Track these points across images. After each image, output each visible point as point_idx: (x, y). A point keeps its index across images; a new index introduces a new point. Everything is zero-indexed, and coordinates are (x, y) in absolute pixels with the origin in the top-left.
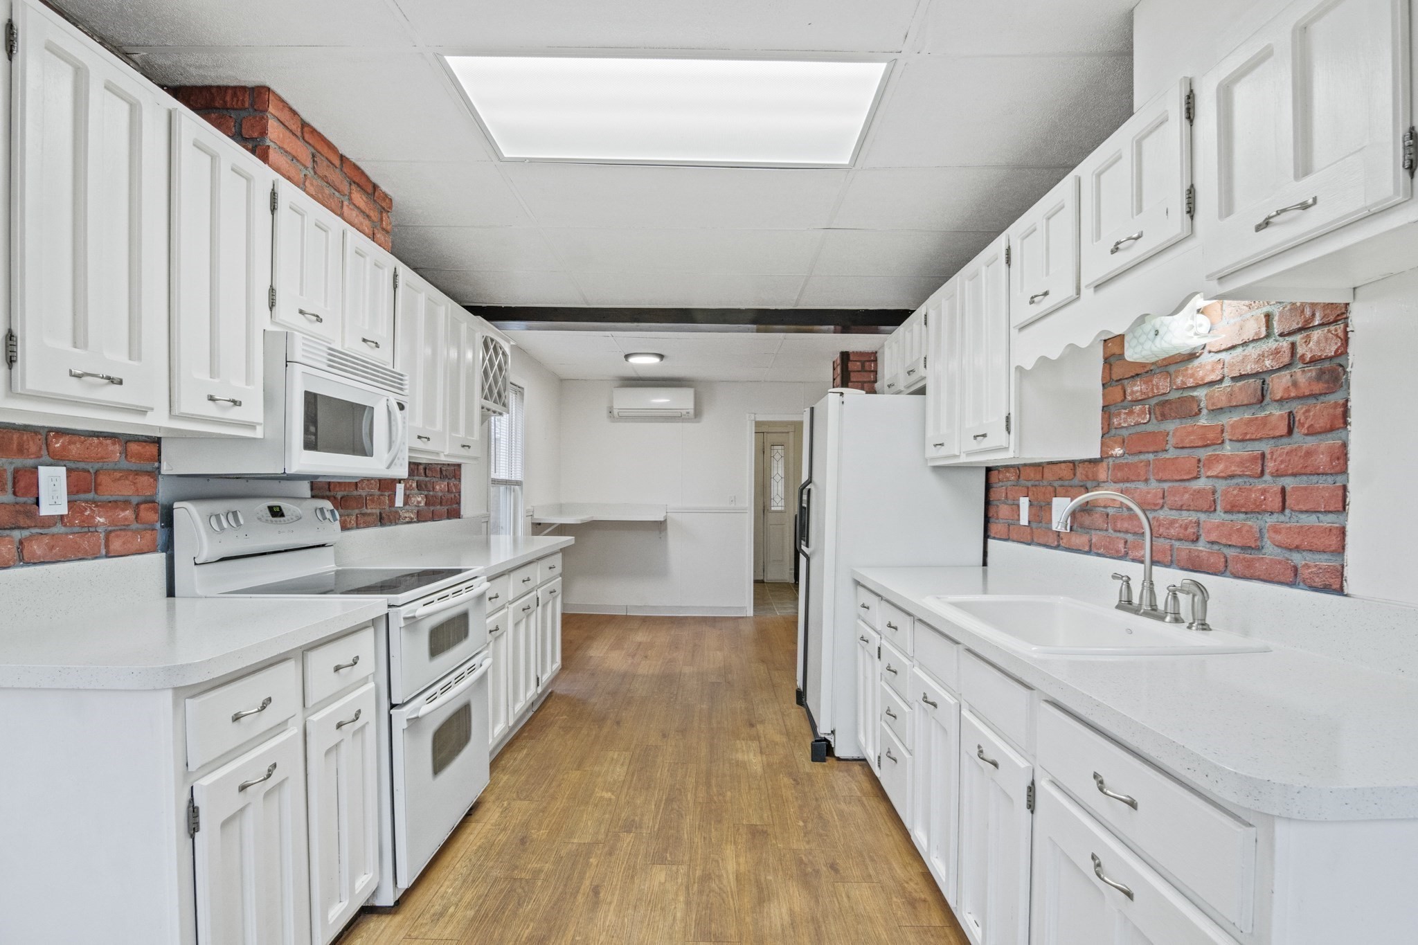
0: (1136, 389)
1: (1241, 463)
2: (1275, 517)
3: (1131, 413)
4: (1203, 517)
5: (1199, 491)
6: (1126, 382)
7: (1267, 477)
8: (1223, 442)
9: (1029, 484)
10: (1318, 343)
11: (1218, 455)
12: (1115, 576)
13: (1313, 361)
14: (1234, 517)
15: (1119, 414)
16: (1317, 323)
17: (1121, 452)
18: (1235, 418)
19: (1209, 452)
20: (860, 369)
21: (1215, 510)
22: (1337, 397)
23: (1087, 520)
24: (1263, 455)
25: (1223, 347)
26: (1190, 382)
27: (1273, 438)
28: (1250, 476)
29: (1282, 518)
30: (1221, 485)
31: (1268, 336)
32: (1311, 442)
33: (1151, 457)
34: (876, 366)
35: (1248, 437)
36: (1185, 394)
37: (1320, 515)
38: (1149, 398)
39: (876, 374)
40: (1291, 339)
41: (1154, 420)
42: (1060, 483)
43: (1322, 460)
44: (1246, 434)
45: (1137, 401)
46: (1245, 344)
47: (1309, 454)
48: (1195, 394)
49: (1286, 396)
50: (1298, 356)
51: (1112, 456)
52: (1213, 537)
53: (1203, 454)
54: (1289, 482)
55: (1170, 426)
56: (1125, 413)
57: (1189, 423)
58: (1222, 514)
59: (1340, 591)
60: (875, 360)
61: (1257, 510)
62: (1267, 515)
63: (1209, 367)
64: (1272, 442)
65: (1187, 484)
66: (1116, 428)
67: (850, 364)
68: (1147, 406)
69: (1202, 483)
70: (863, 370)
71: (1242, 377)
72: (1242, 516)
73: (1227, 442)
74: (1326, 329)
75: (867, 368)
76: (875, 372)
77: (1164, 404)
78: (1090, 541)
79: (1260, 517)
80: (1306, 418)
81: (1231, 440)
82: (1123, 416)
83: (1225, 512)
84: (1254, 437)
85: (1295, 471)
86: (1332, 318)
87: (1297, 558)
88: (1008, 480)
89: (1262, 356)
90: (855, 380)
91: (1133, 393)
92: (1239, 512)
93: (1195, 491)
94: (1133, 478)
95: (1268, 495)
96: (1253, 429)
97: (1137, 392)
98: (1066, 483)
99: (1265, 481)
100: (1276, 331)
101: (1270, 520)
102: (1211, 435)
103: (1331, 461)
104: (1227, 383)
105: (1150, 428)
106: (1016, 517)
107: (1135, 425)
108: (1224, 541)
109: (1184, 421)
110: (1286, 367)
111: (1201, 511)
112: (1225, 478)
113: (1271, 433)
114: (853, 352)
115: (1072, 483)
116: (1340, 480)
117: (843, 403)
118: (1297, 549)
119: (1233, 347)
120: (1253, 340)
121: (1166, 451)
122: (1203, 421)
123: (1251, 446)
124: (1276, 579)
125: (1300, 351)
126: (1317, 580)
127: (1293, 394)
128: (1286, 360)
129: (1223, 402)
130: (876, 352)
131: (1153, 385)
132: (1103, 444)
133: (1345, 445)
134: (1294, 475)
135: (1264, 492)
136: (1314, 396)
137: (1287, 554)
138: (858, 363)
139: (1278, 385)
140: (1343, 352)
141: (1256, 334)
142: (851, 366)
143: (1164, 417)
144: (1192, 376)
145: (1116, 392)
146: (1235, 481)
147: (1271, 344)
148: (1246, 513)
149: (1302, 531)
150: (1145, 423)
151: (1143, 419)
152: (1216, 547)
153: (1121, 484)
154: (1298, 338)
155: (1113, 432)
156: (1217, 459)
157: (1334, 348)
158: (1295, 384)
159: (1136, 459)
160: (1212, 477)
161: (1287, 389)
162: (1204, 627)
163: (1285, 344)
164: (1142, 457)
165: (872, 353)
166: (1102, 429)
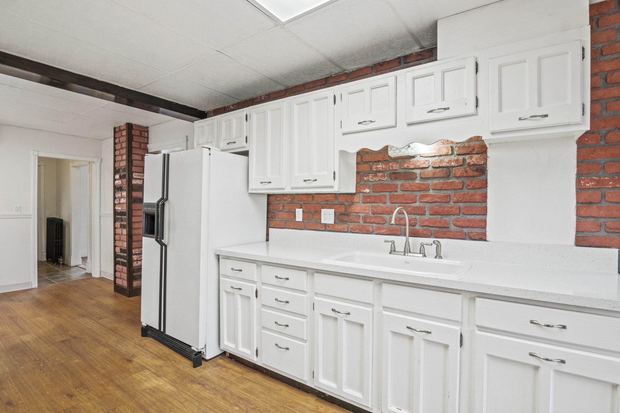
0: (378, 166)
1: (440, 198)
2: (455, 217)
3: (376, 176)
4: (418, 217)
5: (417, 207)
6: (371, 163)
7: (451, 203)
8: (429, 190)
9: (302, 203)
10: (475, 159)
11: (427, 194)
12: (386, 241)
13: (473, 165)
14: (435, 217)
15: (368, 176)
16: (475, 153)
17: (369, 191)
18: (435, 181)
19: (422, 193)
20: (139, 135)
21: (425, 214)
22: (483, 177)
23: (346, 218)
24: (450, 195)
25: (430, 156)
26: (412, 167)
27: (456, 189)
28: (444, 202)
29: (459, 217)
30: (427, 205)
31: (451, 154)
32: (471, 192)
33: (387, 194)
34: (148, 134)
35: (443, 188)
36: (407, 171)
37: (475, 216)
38: (386, 170)
39: (148, 139)
40: (464, 156)
41: (389, 180)
42: (326, 202)
43: (478, 198)
44: (443, 187)
45: (380, 172)
46: (441, 156)
47: (472, 195)
48: (413, 171)
49: (462, 175)
50: (467, 163)
51: (363, 192)
52: (426, 224)
53: (418, 194)
54: (461, 205)
55: (399, 183)
56: (372, 176)
57: (411, 182)
58: (429, 216)
59: (485, 240)
60: (148, 132)
61: (448, 214)
62: (452, 216)
63: (423, 162)
64: (454, 191)
65: (409, 204)
66: (365, 181)
67: (133, 131)
68: (386, 174)
69: (417, 204)
70: (141, 136)
71: (439, 167)
72: (439, 216)
73: (431, 190)
74: (479, 155)
75: (143, 135)
76: (148, 138)
77: (395, 173)
78: (348, 227)
79: (448, 216)
80: (472, 184)
81: (432, 189)
82: (370, 177)
83: (430, 215)
84: (446, 188)
85: (466, 201)
86: (481, 152)
87: (465, 230)
88: (285, 200)
89: (450, 161)
90: (136, 140)
91: (376, 168)
92: (438, 215)
93: (415, 207)
94: (378, 202)
95: (453, 209)
96: (446, 186)
97: (380, 168)
98: (330, 203)
99: (450, 204)
100: (455, 153)
101: (453, 218)
102: (424, 187)
103: (482, 198)
104: (430, 169)
105: (386, 182)
106: (293, 217)
107: (378, 180)
108: (432, 225)
109: (406, 181)
110: (461, 166)
111: (418, 215)
112: (430, 203)
113: (455, 188)
114: (135, 125)
115: (334, 203)
116: (483, 205)
117: (210, 154)
118: (467, 227)
119: (434, 156)
120: (445, 155)
121: (397, 191)
122: (418, 181)
123: (442, 192)
124: (458, 238)
125: (468, 161)
126: (476, 237)
127: (464, 175)
128: (461, 163)
129: (431, 175)
130: (148, 127)
131: (389, 166)
132: (357, 187)
133: (486, 194)
134: (464, 202)
135: (451, 207)
136: (473, 176)
137: (461, 229)
138: (138, 132)
139: (459, 172)
140: (485, 164)
141: (447, 153)
142: (134, 132)
143: (396, 178)
144: (413, 164)
145: (365, 167)
146: (435, 204)
147: (453, 157)
148: (441, 215)
149: (469, 220)
150: (383, 180)
151: (384, 178)
152: (425, 228)
153: (369, 204)
154: (467, 157)
155: (362, 183)
156: (427, 196)
157: (483, 162)
158: (466, 172)
159: (378, 194)
160: (424, 202)
161: (463, 173)
162: (441, 257)
163: (461, 158)
164: (382, 193)
165: (146, 127)
166: (356, 181)
